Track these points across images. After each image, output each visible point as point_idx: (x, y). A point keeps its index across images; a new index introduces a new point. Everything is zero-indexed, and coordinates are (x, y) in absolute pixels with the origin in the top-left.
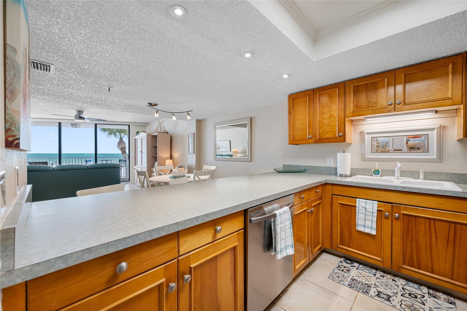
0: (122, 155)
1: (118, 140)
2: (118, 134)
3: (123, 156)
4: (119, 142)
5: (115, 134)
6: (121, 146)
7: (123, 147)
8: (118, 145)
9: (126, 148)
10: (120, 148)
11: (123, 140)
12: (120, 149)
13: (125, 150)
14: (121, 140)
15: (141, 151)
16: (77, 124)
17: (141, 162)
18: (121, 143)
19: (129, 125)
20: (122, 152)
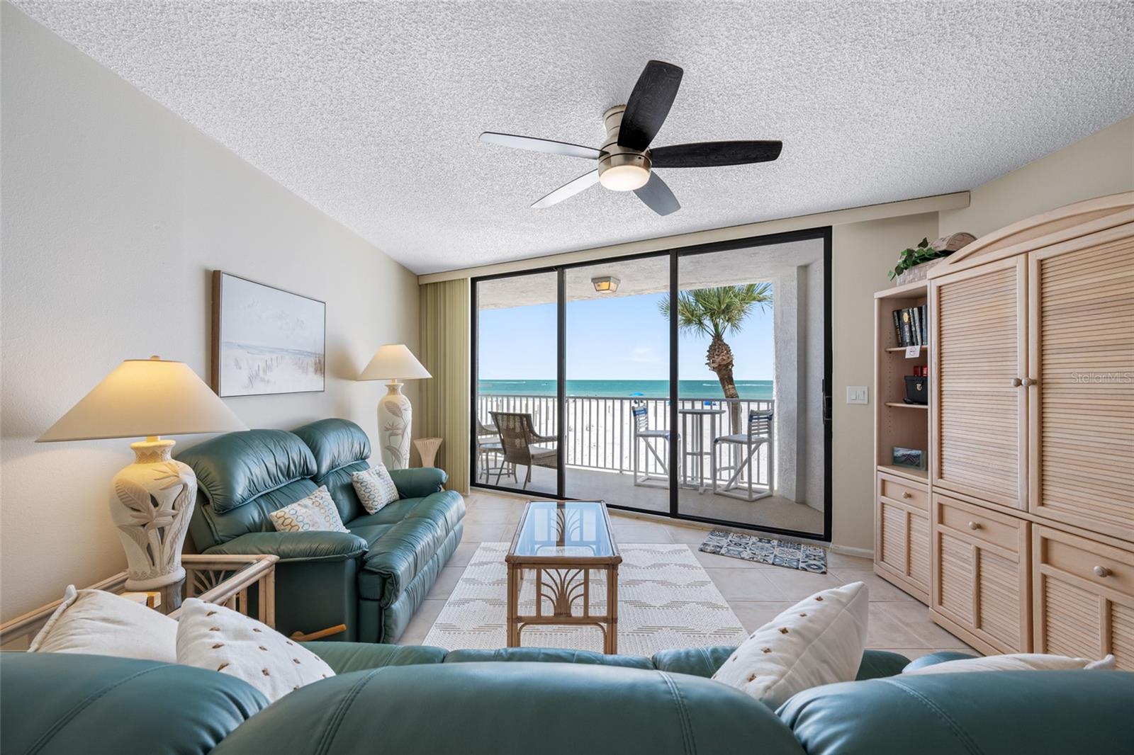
0: (720, 383)
1: (709, 340)
2: (707, 322)
4: (712, 346)
5: (700, 323)
6: (718, 359)
7: (725, 363)
8: (709, 357)
9: (733, 365)
10: (715, 365)
11: (722, 341)
12: (714, 369)
13: (731, 370)
14: (718, 340)
15: (1033, 374)
16: (609, 277)
17: (1019, 466)
18: (719, 348)
19: (825, 233)
20: (722, 380)
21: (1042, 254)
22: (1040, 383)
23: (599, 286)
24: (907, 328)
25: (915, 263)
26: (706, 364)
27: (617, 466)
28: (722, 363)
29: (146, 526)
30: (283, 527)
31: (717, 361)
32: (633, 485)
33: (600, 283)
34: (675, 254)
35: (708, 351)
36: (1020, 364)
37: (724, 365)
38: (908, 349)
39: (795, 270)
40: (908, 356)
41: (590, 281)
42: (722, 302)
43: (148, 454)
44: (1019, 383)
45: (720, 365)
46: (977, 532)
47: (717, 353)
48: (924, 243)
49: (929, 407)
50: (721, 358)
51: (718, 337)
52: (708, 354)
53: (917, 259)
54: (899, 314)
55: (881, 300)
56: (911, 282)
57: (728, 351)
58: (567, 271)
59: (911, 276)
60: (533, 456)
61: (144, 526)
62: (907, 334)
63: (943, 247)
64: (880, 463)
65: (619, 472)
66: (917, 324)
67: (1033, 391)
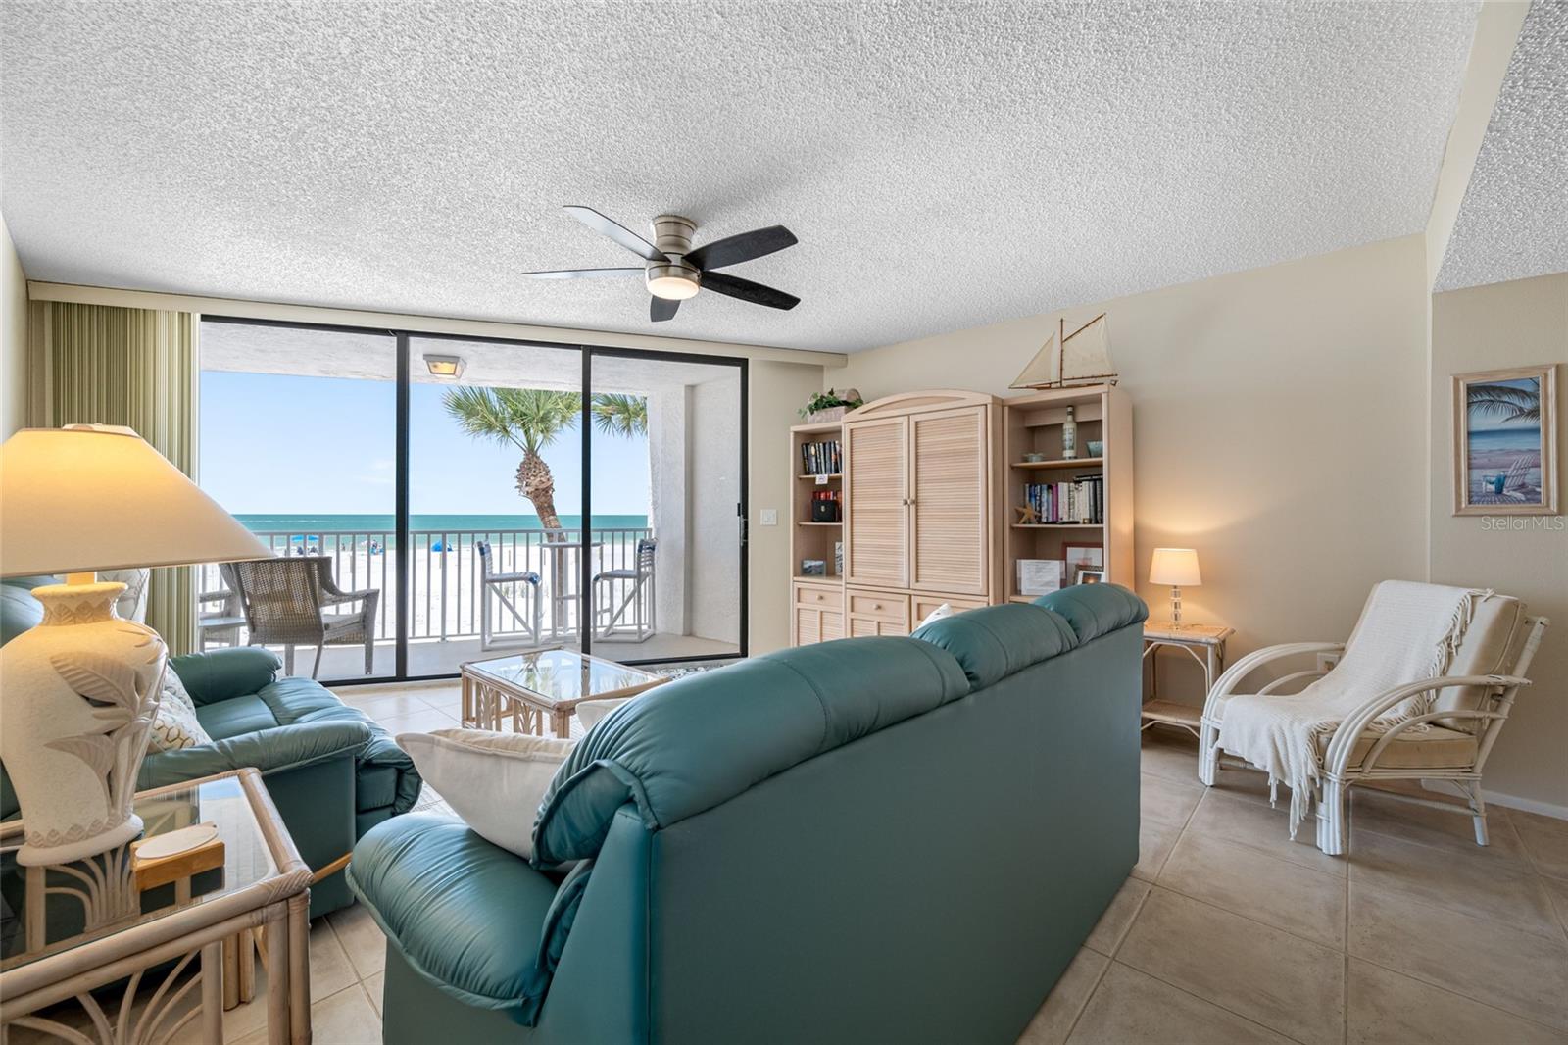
0: (539, 519)
1: (521, 456)
2: (515, 430)
3: (543, 529)
4: (523, 463)
5: (506, 431)
6: (535, 482)
7: (543, 486)
8: (521, 479)
9: (553, 490)
10: (530, 490)
11: (538, 458)
12: (529, 496)
13: (551, 496)
14: (532, 456)
15: (913, 496)
16: (458, 357)
17: (904, 559)
18: (535, 467)
19: (743, 363)
20: (540, 508)
21: (919, 418)
22: (916, 502)
23: (435, 366)
24: (814, 459)
25: (825, 407)
26: (517, 487)
27: (436, 630)
28: (541, 487)
29: (115, 735)
30: (167, 745)
31: (534, 484)
32: (480, 649)
33: (439, 364)
34: (589, 351)
35: (518, 470)
36: (904, 491)
37: (543, 490)
38: (818, 477)
39: (683, 389)
40: (817, 483)
41: (422, 357)
42: (541, 405)
43: (95, 605)
44: (906, 503)
45: (537, 490)
46: (879, 612)
47: (533, 473)
48: (831, 393)
49: (843, 524)
50: (539, 479)
51: (531, 452)
52: (517, 474)
53: (825, 403)
54: (807, 445)
55: (796, 433)
56: (820, 422)
57: (548, 472)
58: (412, 340)
59: (819, 418)
60: (327, 627)
61: (108, 734)
62: (815, 465)
63: (844, 398)
64: (795, 576)
65: (439, 640)
66: (822, 457)
67: (913, 507)
